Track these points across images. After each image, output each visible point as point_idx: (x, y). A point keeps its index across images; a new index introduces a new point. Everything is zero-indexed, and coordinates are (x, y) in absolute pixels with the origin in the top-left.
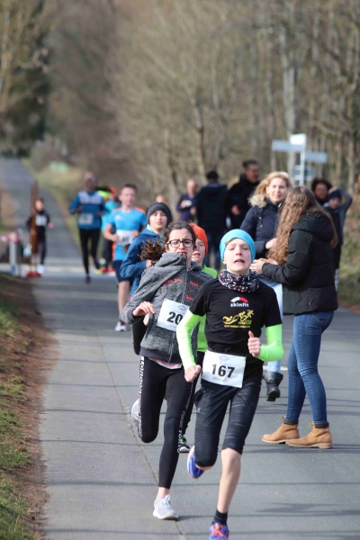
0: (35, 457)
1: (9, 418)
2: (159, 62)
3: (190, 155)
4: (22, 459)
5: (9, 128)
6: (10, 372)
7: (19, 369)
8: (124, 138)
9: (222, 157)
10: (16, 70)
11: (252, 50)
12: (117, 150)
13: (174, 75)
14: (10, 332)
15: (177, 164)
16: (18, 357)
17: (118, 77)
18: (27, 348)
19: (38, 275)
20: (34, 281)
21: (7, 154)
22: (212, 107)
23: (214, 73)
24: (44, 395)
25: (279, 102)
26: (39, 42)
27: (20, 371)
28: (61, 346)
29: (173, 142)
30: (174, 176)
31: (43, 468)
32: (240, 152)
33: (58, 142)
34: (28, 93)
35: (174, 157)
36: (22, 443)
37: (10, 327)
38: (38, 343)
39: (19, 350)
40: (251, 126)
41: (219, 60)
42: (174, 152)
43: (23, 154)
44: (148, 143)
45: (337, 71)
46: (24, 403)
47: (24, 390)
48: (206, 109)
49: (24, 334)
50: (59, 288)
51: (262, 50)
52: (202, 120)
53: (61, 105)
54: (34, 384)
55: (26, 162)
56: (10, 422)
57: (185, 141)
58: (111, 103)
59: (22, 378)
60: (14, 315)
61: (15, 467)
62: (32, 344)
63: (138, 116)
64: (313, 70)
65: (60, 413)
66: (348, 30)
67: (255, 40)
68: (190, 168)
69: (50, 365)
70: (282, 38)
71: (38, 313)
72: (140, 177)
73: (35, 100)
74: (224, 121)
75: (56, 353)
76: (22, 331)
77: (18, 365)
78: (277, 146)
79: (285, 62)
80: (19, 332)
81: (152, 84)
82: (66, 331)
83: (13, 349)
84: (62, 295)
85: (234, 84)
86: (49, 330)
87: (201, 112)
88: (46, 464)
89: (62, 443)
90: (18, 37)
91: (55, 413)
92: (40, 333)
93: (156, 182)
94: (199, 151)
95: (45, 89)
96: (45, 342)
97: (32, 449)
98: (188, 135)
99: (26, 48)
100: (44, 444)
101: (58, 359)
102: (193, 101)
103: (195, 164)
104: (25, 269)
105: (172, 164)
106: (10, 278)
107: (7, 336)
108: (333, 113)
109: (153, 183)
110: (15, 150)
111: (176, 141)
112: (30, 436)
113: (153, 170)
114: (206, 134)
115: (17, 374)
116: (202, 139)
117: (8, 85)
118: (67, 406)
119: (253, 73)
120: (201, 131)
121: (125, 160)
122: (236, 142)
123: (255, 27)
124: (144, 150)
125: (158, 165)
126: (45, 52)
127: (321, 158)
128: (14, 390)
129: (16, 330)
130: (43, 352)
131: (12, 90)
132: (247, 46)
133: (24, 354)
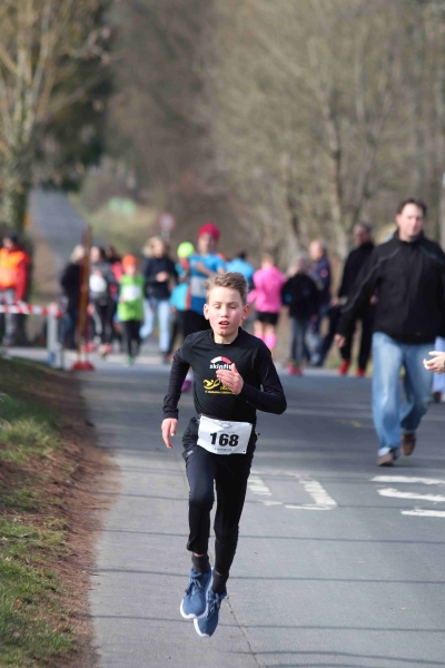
0: (83, 642)
1: (45, 581)
2: (276, 51)
3: (319, 191)
4: (63, 644)
5: (50, 146)
6: (47, 512)
7: (60, 507)
8: (222, 164)
10: (63, 59)
11: (416, 35)
12: (211, 181)
13: (297, 71)
14: (47, 452)
15: (300, 204)
16: (59, 490)
17: (213, 72)
18: (71, 476)
19: (89, 367)
20: (83, 376)
21: (48, 185)
22: (354, 120)
23: (358, 69)
24: (98, 547)
26: (98, 18)
27: (62, 511)
28: (123, 473)
29: (296, 172)
30: (295, 223)
31: (95, 658)
32: (394, 189)
33: (121, 168)
34: (80, 94)
35: (296, 195)
36: (63, 620)
37: (48, 444)
38: (89, 469)
39: (60, 479)
41: (366, 50)
43: (70, 186)
44: (257, 172)
46: (68, 560)
47: (67, 540)
48: (345, 123)
49: (69, 456)
50: (121, 387)
51: (431, 35)
52: (339, 138)
53: (128, 113)
54: (83, 531)
55: (73, 198)
56: (47, 588)
57: (312, 170)
58: (203, 112)
59: (64, 521)
60: (54, 426)
61: (53, 655)
62: (80, 470)
63: (243, 132)
65: (121, 575)
67: (421, 20)
68: (320, 212)
69: (105, 502)
71: (90, 425)
72: (244, 222)
73: (89, 105)
74: (372, 142)
75: (116, 484)
76: (66, 451)
77: (58, 501)
80: (60, 452)
81: (264, 84)
82: (133, 452)
83: (51, 478)
84: (125, 398)
85: (389, 87)
86: (105, 450)
87: (337, 127)
88: (99, 652)
89: (124, 621)
90: (65, 10)
91: (114, 575)
92: (93, 455)
93: (268, 231)
94: (333, 186)
95: (104, 89)
96: (101, 468)
97: (79, 628)
98: (317, 162)
99: (78, 27)
100: (96, 622)
101: (118, 494)
102: (326, 111)
103: (327, 205)
104: (71, 358)
106: (48, 371)
107: (43, 457)
109: (263, 234)
110: (58, 179)
111: (298, 170)
112: (76, 609)
113: (263, 213)
114: (344, 160)
115: (56, 515)
116: (338, 167)
117: (50, 82)
118: (132, 565)
119: (417, 70)
121: (223, 198)
122: (389, 174)
124: (250, 183)
125: (270, 205)
126: (105, 33)
128: (52, 539)
129: (57, 448)
130: (95, 482)
131: (56, 89)
133: (68, 486)
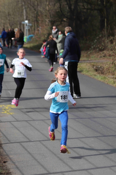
9: (13, 25)
25: (23, 15)
40: (18, 19)
42: (4, 24)
45: (33, 9)
64: (29, 9)
66: (35, 2)
70: (23, 3)
78: (23, 23)
79: (24, 7)
105: (4, 26)
108: (32, 17)
120: (9, 20)
123: (18, 1)
127: (31, 25)
132: (17, 5)
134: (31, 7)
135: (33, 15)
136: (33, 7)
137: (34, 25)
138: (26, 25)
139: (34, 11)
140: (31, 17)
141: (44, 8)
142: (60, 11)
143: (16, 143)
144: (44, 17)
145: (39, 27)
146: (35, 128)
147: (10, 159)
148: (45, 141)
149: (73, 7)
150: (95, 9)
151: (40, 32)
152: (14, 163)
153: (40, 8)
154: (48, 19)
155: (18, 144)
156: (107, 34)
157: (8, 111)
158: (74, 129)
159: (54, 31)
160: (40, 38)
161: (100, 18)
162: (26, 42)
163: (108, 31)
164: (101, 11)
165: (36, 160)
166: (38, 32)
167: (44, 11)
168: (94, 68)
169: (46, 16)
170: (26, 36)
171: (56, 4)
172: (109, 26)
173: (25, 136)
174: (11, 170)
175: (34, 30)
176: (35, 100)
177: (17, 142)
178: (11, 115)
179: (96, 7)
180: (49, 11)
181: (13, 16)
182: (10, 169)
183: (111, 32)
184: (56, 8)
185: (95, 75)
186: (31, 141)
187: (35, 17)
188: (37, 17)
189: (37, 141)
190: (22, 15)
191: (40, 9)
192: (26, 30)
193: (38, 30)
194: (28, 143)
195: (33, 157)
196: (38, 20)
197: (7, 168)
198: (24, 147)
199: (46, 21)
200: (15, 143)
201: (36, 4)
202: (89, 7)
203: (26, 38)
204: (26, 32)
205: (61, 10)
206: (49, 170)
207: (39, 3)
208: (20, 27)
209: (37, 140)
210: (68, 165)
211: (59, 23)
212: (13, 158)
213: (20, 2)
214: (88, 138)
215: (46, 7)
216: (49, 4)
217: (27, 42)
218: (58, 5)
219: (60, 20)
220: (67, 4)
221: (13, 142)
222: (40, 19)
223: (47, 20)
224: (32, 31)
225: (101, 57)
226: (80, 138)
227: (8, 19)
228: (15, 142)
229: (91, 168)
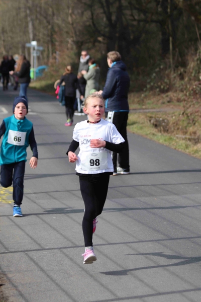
9: (11, 48)
25: (28, 32)
40: (19, 39)
45: (45, 21)
64: (38, 21)
66: (48, 9)
70: (28, 12)
78: (27, 45)
79: (29, 19)
108: (44, 34)
120: (4, 41)
123: (20, 8)
127: (41, 48)
132: (17, 14)
134: (42, 18)
135: (46, 32)
136: (46, 18)
137: (46, 49)
138: (34, 49)
139: (47, 24)
140: (41, 35)
141: (63, 20)
142: (91, 24)
143: (19, 253)
144: (65, 35)
145: (55, 53)
146: (51, 227)
147: (9, 279)
148: (69, 249)
149: (114, 18)
150: (152, 21)
151: (57, 61)
152: (15, 286)
153: (58, 19)
154: (72, 39)
155: (23, 254)
156: (173, 64)
157: (4, 197)
158: (118, 227)
159: (83, 60)
160: (57, 71)
161: (161, 36)
162: (33, 79)
163: (176, 58)
164: (162, 23)
165: (53, 281)
166: (54, 61)
167: (63, 25)
168: (152, 121)
169: (67, 33)
170: (34, 67)
171: (85, 13)
172: (177, 50)
173: (35, 241)
174: (10, 298)
175: (48, 57)
176: (50, 179)
177: (20, 250)
178: (9, 204)
179: (154, 18)
180: (72, 24)
181: (10, 34)
182: (8, 297)
183: (180, 59)
184: (85, 19)
185: (154, 134)
186: (45, 249)
187: (48, 36)
188: (51, 36)
189: (55, 249)
190: (26, 32)
191: (57, 21)
192: (34, 57)
193: (55, 58)
194: (40, 252)
195: (48, 276)
196: (53, 40)
197: (4, 296)
198: (32, 259)
199: (68, 42)
200: (17, 252)
201: (50, 12)
202: (142, 16)
203: (34, 72)
204: (33, 61)
205: (93, 23)
206: (76, 298)
207: (55, 12)
208: (23, 52)
209: (56, 247)
210: (108, 289)
211: (90, 45)
212: (14, 278)
213: (22, 10)
214: (142, 243)
215: (68, 18)
216: (73, 13)
217: (35, 78)
218: (88, 14)
219: (92, 40)
220: (105, 12)
221: (14, 250)
222: (57, 39)
223: (70, 40)
224: (44, 58)
225: (163, 103)
226: (129, 243)
227: (2, 38)
228: (17, 250)
229: (148, 294)
